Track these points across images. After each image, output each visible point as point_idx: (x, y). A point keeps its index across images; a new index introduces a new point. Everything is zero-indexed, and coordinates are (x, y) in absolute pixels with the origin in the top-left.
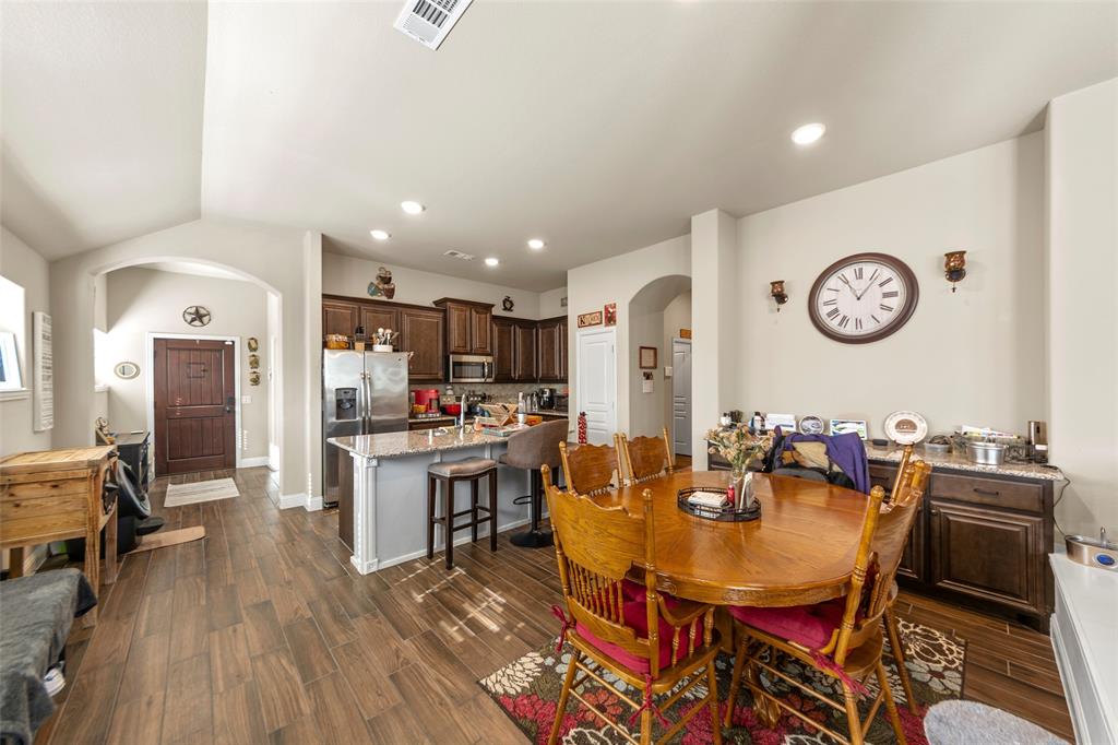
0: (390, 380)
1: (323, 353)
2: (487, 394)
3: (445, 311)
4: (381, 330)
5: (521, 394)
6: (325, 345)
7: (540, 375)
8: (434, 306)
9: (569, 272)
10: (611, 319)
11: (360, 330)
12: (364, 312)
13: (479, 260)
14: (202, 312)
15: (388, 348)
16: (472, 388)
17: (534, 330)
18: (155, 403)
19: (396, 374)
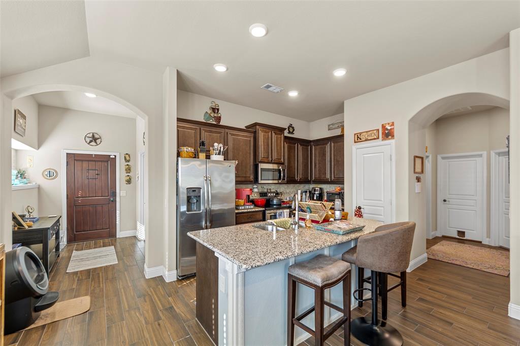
0: (224, 181)
1: (177, 161)
2: (279, 191)
3: (255, 133)
4: (216, 144)
5: (299, 192)
6: (179, 155)
7: (313, 178)
8: (245, 128)
9: (345, 102)
10: (388, 134)
11: (203, 144)
12: (203, 132)
13: (283, 93)
14: (96, 136)
15: (221, 158)
16: (269, 187)
17: (309, 147)
18: (67, 195)
19: (227, 177)
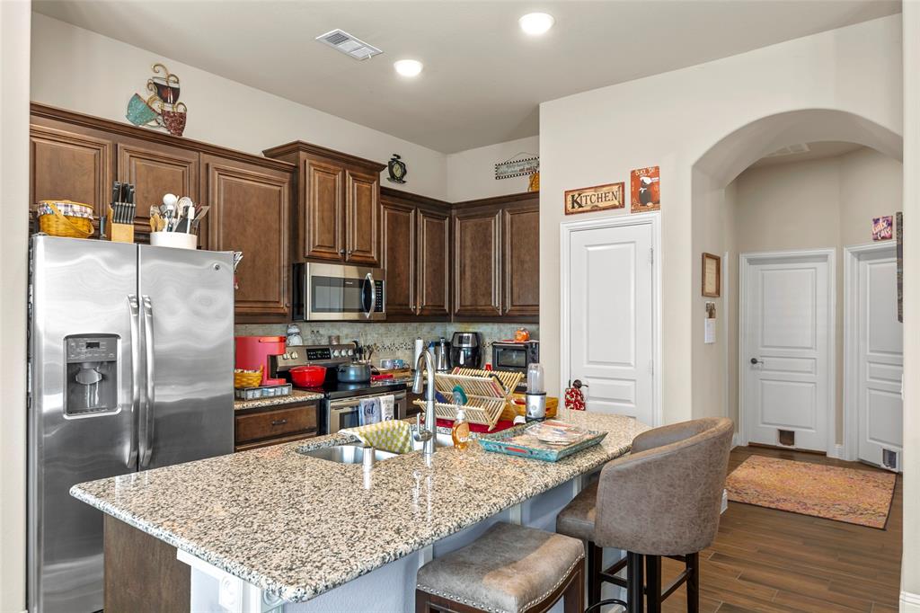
0: (197, 313)
1: (31, 245)
2: (362, 343)
3: (294, 170)
4: (170, 199)
5: (419, 344)
6: (36, 225)
7: (457, 308)
8: (263, 156)
9: (542, 105)
10: (646, 197)
11: (124, 194)
12: (124, 157)
13: (383, 62)
15: (186, 241)
16: (335, 332)
17: (447, 221)
19: (209, 302)
